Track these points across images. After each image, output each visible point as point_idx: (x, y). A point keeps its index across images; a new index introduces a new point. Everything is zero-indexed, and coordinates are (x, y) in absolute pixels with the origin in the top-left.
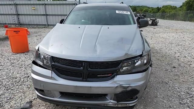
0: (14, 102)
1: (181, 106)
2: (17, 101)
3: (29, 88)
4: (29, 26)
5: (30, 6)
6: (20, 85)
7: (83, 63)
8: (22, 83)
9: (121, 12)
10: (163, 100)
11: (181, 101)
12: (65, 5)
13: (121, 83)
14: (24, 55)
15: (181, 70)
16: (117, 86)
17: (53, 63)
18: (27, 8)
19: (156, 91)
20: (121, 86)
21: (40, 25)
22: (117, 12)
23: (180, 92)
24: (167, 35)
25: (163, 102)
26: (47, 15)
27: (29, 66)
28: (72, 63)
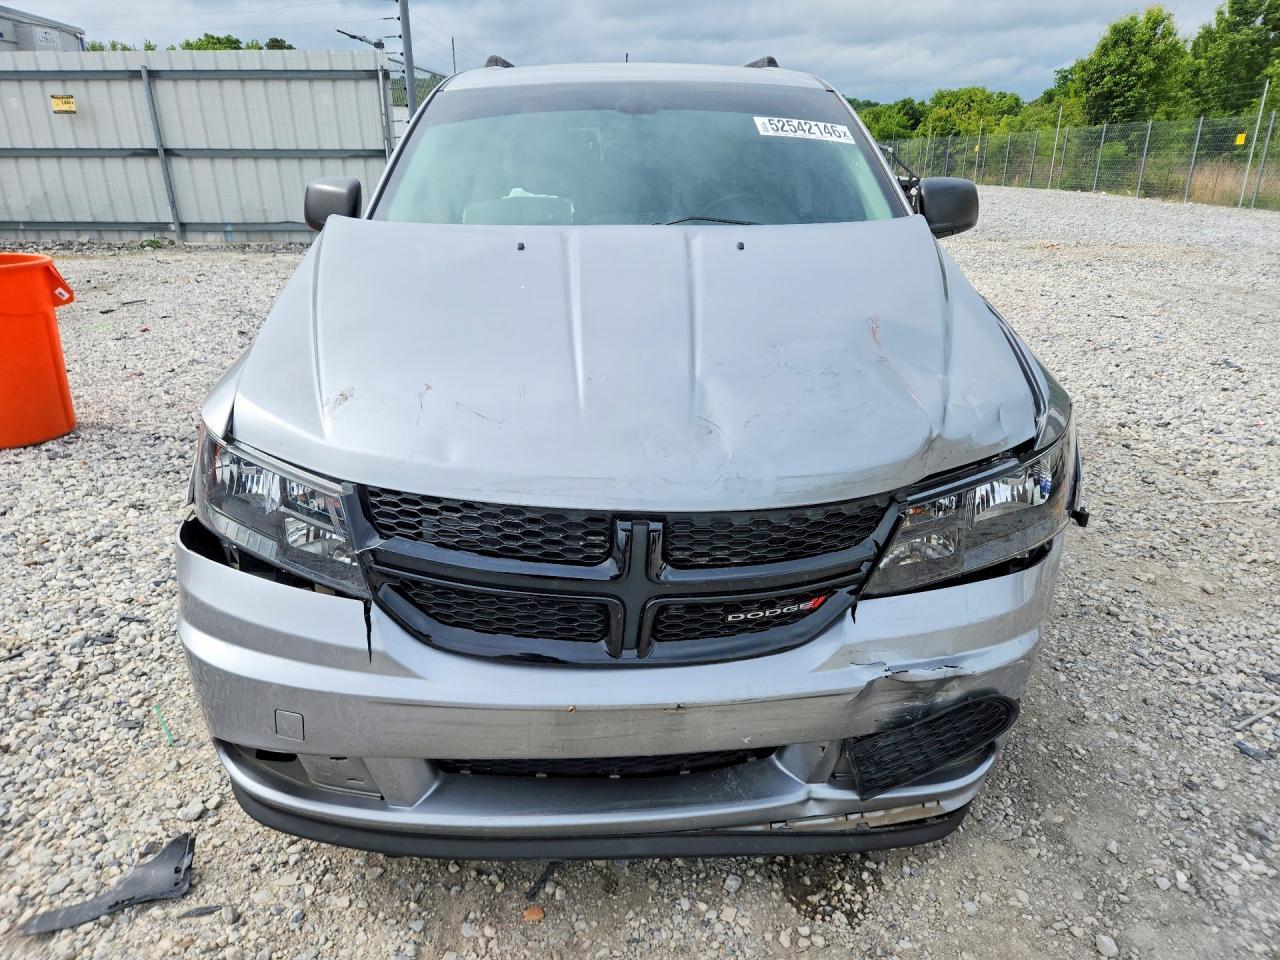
0: (43, 855)
1: (1254, 769)
2: (65, 842)
3: (138, 725)
4: (31, 237)
5: (32, 88)
6: (63, 707)
7: (620, 524)
8: (74, 693)
9: (791, 129)
10: (1128, 738)
11: (1239, 736)
12: (260, 84)
13: (895, 660)
14: (45, 463)
15: (1171, 516)
16: (871, 684)
17: (376, 543)
18: (14, 103)
19: (1063, 678)
20: (895, 681)
21: (119, 227)
22: (764, 126)
23: (1215, 669)
24: (1008, 279)
25: (1134, 751)
26: (169, 153)
27: (103, 545)
28: (528, 533)
